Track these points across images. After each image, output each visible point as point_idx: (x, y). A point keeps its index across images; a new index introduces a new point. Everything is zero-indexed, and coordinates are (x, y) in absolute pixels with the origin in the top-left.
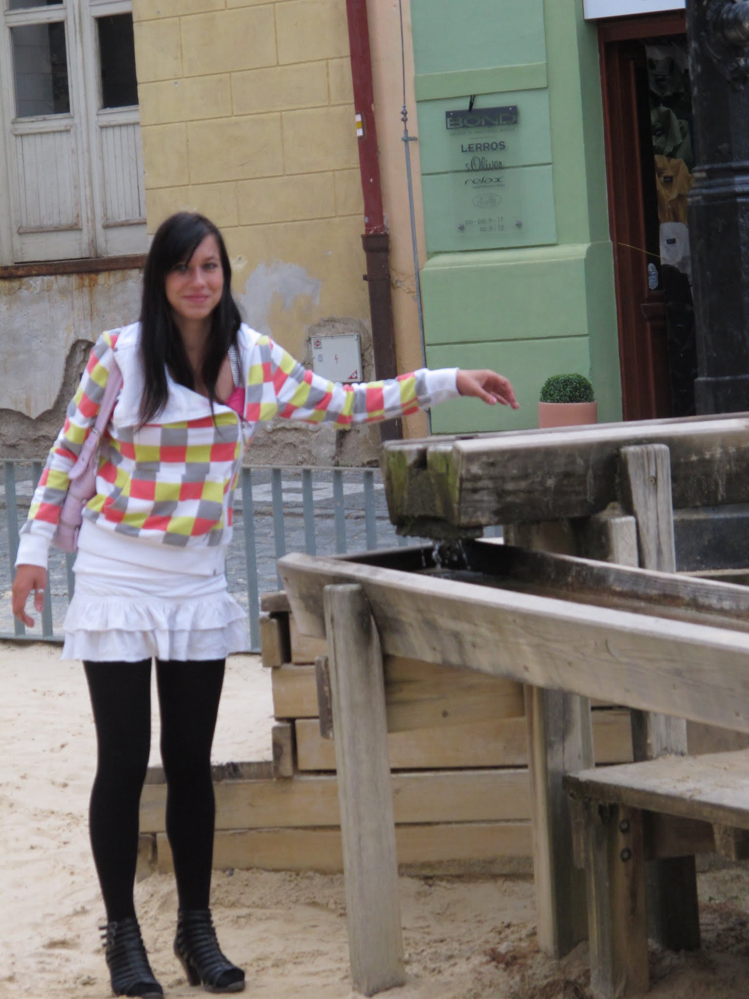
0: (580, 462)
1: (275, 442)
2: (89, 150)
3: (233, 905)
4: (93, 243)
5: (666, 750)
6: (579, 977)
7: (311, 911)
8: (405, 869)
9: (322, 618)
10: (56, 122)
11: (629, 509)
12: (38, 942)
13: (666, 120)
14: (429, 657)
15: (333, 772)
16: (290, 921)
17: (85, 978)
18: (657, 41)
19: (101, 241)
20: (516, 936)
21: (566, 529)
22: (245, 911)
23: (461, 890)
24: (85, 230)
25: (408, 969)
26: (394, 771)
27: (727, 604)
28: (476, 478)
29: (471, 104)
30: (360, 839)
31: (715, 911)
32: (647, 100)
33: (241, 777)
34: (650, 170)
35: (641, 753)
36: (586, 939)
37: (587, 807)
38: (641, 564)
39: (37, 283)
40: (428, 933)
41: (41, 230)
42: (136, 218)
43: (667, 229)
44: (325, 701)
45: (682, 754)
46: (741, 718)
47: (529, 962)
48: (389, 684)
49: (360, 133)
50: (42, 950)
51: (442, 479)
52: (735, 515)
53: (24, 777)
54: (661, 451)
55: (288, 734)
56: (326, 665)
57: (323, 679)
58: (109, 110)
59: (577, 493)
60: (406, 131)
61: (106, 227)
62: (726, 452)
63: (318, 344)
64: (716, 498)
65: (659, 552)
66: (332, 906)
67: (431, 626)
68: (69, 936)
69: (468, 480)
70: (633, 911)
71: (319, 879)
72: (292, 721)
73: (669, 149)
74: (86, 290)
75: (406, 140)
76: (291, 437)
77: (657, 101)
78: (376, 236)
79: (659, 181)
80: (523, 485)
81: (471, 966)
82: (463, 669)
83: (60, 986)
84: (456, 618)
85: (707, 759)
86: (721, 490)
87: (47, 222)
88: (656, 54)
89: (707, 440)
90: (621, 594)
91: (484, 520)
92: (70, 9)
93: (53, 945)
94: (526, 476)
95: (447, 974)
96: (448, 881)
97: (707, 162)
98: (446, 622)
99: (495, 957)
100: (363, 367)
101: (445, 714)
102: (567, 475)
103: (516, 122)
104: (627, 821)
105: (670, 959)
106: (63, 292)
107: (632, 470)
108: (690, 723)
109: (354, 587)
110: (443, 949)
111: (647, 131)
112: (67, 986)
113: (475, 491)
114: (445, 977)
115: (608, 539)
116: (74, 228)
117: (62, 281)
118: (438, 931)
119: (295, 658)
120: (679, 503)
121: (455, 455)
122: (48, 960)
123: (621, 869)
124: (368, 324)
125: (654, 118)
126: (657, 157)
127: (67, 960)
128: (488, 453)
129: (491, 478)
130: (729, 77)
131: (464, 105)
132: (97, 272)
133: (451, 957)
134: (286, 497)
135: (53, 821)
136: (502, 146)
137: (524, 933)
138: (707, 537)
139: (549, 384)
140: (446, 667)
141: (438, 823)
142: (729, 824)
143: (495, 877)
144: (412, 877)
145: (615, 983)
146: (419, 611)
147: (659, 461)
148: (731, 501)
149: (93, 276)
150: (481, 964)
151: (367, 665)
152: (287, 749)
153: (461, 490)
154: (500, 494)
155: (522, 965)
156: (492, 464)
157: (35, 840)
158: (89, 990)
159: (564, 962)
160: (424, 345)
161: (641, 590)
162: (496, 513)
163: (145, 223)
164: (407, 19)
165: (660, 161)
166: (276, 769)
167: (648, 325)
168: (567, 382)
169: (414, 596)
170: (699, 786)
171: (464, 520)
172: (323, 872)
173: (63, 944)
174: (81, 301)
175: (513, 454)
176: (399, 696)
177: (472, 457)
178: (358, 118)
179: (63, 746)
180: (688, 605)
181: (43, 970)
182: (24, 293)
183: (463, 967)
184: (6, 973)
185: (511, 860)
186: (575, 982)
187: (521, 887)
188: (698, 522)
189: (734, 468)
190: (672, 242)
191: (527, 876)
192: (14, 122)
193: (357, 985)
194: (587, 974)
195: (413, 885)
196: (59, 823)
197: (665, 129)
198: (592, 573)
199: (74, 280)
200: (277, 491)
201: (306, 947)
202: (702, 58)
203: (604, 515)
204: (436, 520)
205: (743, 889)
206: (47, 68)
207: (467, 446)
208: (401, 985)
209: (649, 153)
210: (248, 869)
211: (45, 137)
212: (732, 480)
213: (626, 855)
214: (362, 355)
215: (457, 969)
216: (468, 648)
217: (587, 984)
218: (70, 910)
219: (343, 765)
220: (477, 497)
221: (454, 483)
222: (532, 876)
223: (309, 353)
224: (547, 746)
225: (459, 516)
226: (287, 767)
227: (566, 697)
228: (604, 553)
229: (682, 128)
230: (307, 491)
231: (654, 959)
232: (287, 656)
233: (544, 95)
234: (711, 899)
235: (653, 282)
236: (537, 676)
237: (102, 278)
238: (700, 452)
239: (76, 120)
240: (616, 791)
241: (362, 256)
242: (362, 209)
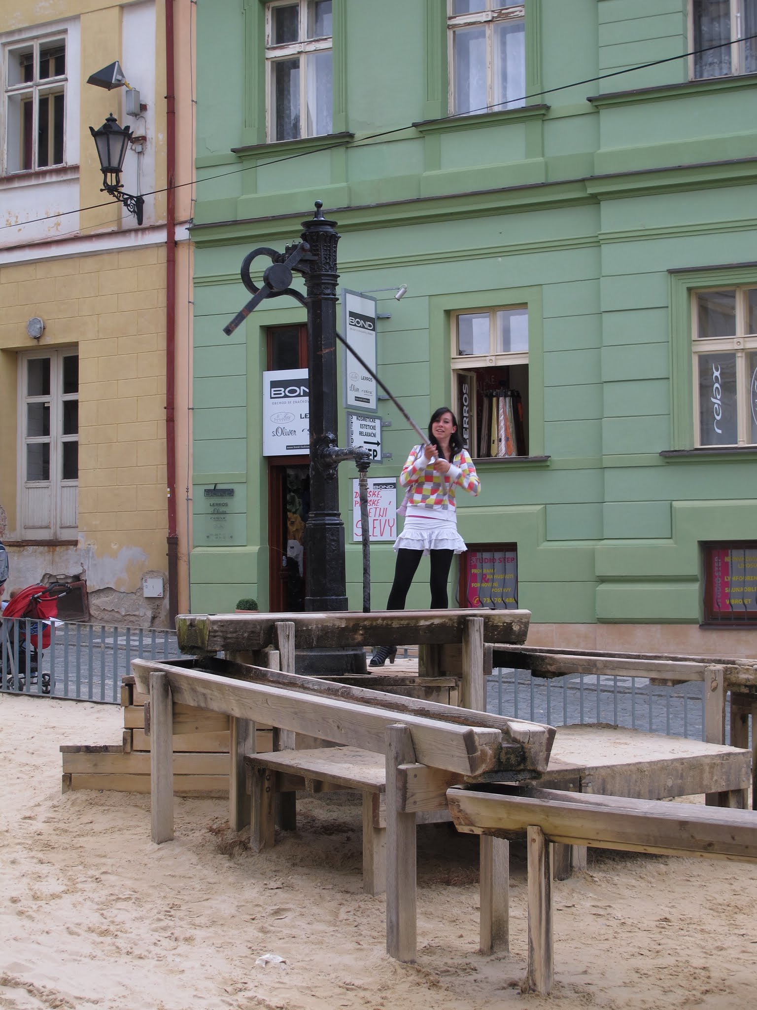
0: (258, 627)
1: (125, 620)
2: (56, 496)
3: (102, 805)
4: (55, 534)
5: (286, 747)
6: (246, 839)
7: (135, 809)
8: (177, 793)
9: (148, 686)
10: (44, 483)
11: (277, 648)
12: (19, 817)
13: (293, 498)
14: (192, 704)
15: (149, 751)
16: (125, 812)
17: (38, 832)
18: (291, 467)
19: (58, 533)
20: (220, 822)
21: (251, 654)
22: (107, 808)
23: (197, 803)
24: (52, 528)
25: (175, 834)
26: (174, 752)
27: (316, 687)
28: (215, 631)
29: (215, 487)
30: (158, 778)
31: (303, 815)
32: (286, 490)
33: (109, 752)
34: (285, 518)
35: (276, 748)
36: (249, 824)
37: (253, 768)
38: (281, 670)
39: (31, 549)
40: (183, 820)
41: (34, 528)
42: (74, 525)
43: (291, 542)
44: (148, 720)
45: (293, 749)
46: (320, 733)
47: (225, 833)
48: (175, 714)
49: (169, 495)
50: (21, 820)
51: (201, 631)
52: (319, 654)
53: (15, 749)
54: (292, 624)
55: (130, 734)
56: (149, 705)
57: (148, 711)
58: (65, 480)
59: (256, 640)
60: (188, 496)
61: (61, 528)
62: (317, 627)
63: (146, 581)
64: (312, 645)
65: (288, 666)
66: (143, 807)
67: (194, 690)
68: (32, 815)
69: (212, 632)
70: (270, 813)
71: (139, 796)
72: (132, 729)
73: (294, 510)
74: (51, 553)
75: (188, 500)
76: (132, 618)
77: (290, 491)
78: (173, 538)
79: (289, 523)
80: (234, 635)
81: (201, 833)
82: (206, 709)
83: (28, 835)
84: (204, 688)
85: (303, 752)
86: (315, 643)
87: (36, 524)
88: (291, 472)
89: (310, 621)
90: (273, 682)
91: (218, 649)
92: (52, 439)
93: (25, 818)
94: (235, 632)
95: (191, 836)
96: (193, 799)
97: (315, 511)
98: (200, 689)
99: (211, 830)
100: (164, 591)
101: (197, 728)
102: (253, 632)
103: (233, 495)
104: (269, 775)
105: (283, 833)
106: (41, 553)
107: (279, 632)
108: (298, 734)
109: (163, 673)
110: (189, 826)
111: (285, 502)
112: (31, 835)
113: (215, 636)
114: (190, 837)
115: (268, 659)
116: (48, 527)
117: (41, 549)
118: (187, 819)
119: (134, 703)
120: (298, 646)
121: (207, 622)
122: (24, 824)
123: (266, 795)
124: (167, 573)
125: (288, 497)
126: (288, 513)
127: (31, 825)
128: (221, 621)
129: (222, 632)
130: (325, 477)
131: (212, 487)
132: (56, 546)
133: (192, 830)
134: (132, 643)
135: (27, 768)
136: (226, 505)
137: (224, 821)
138: (306, 663)
139: (240, 602)
140: (199, 708)
141: (190, 775)
142: (312, 777)
143: (212, 798)
144: (178, 796)
145: (260, 842)
146: (189, 684)
147: (290, 629)
148: (320, 647)
149: (54, 547)
150: (205, 833)
151: (166, 706)
152: (129, 741)
153: (209, 636)
154: (225, 638)
155: (222, 834)
156: (222, 626)
157: (20, 775)
158: (40, 837)
159: (240, 833)
160: (190, 584)
161: (281, 680)
162: (223, 646)
163: (77, 527)
164: (191, 451)
165: (290, 515)
166: (124, 749)
167: (282, 581)
168: (247, 602)
169: (187, 678)
170: (300, 762)
171: (209, 648)
172: (141, 793)
173: (30, 818)
174: (48, 557)
175: (231, 622)
176: (180, 720)
177: (214, 622)
178: (169, 490)
179: (32, 738)
180: (300, 687)
181: (21, 829)
182: (25, 553)
183: (198, 834)
184: (5, 829)
185: (219, 791)
186: (244, 841)
187: (223, 802)
188: (304, 655)
189: (320, 634)
190: (292, 548)
191: (227, 798)
192: (26, 483)
193: (153, 839)
194: (249, 838)
195: (177, 800)
196: (30, 769)
197: (293, 502)
198: (261, 673)
199: (46, 548)
200: (128, 640)
201: (132, 823)
202: (315, 468)
203: (267, 650)
204: (198, 648)
205: (314, 807)
206: (41, 462)
207: (212, 618)
208: (172, 840)
209: (285, 511)
210: (109, 790)
211: (38, 489)
212: (319, 638)
213: (268, 790)
214: (164, 586)
215: (195, 835)
216: (209, 700)
217: (249, 843)
218: (33, 804)
219: (153, 748)
220: (215, 639)
221: (206, 633)
222: (228, 798)
223: (142, 584)
224: (238, 743)
225: (208, 646)
226: (128, 749)
227: (247, 721)
228: (266, 665)
229: (299, 503)
230: (141, 641)
231: (277, 833)
232: (131, 703)
233: (245, 485)
234: (301, 810)
235: (284, 563)
236: (237, 713)
237: (58, 548)
238: (307, 626)
239: (51, 484)
240: (266, 762)
241: (167, 545)
242: (168, 527)
